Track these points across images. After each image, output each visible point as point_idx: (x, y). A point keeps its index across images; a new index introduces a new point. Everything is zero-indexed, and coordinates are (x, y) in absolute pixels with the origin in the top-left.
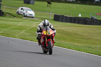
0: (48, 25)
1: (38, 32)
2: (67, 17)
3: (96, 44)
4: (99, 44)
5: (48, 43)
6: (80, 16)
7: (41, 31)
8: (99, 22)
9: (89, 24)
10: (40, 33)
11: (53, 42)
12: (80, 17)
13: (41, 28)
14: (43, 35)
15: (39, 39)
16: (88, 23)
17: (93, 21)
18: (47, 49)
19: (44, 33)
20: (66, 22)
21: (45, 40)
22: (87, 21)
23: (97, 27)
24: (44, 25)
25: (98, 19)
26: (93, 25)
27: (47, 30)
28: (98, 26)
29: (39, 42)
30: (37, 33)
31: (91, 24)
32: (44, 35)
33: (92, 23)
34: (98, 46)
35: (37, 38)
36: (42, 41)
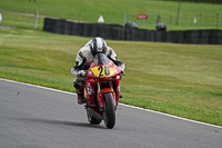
0: (104, 52)
1: (78, 68)
2: (72, 23)
3: (136, 82)
4: (143, 83)
5: (104, 98)
6: (101, 20)
7: (85, 66)
8: (142, 33)
9: (120, 39)
10: (83, 72)
11: (118, 96)
12: (101, 24)
13: (84, 60)
14: (90, 78)
15: (79, 87)
16: (119, 35)
17: (131, 33)
18: (101, 113)
19: (95, 71)
20: (71, 34)
21: (96, 89)
22: (117, 31)
23: (140, 46)
24: (94, 52)
25: (140, 27)
26: (131, 40)
27: (100, 64)
28: (140, 43)
29: (81, 95)
30: (75, 73)
31: (125, 39)
32: (95, 78)
33: (129, 36)
34: (141, 87)
35: (76, 86)
36: (88, 92)
